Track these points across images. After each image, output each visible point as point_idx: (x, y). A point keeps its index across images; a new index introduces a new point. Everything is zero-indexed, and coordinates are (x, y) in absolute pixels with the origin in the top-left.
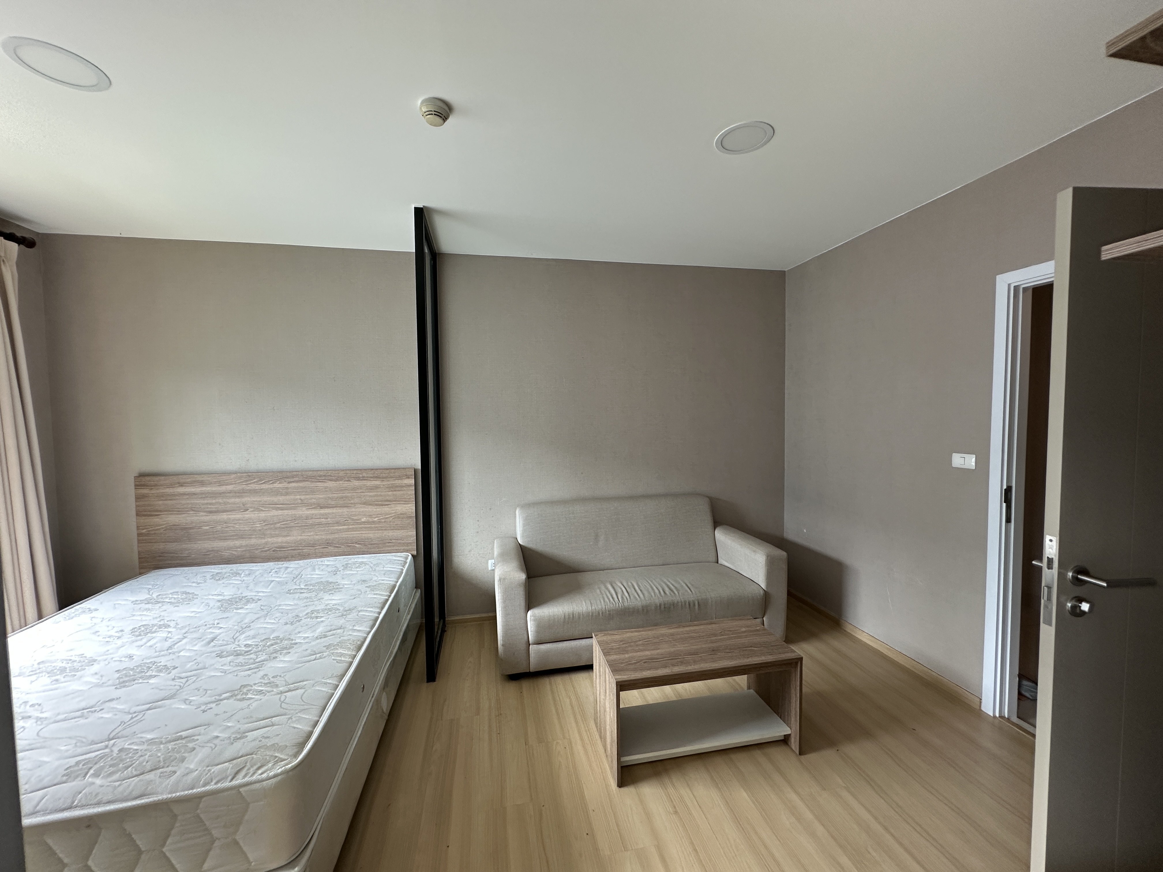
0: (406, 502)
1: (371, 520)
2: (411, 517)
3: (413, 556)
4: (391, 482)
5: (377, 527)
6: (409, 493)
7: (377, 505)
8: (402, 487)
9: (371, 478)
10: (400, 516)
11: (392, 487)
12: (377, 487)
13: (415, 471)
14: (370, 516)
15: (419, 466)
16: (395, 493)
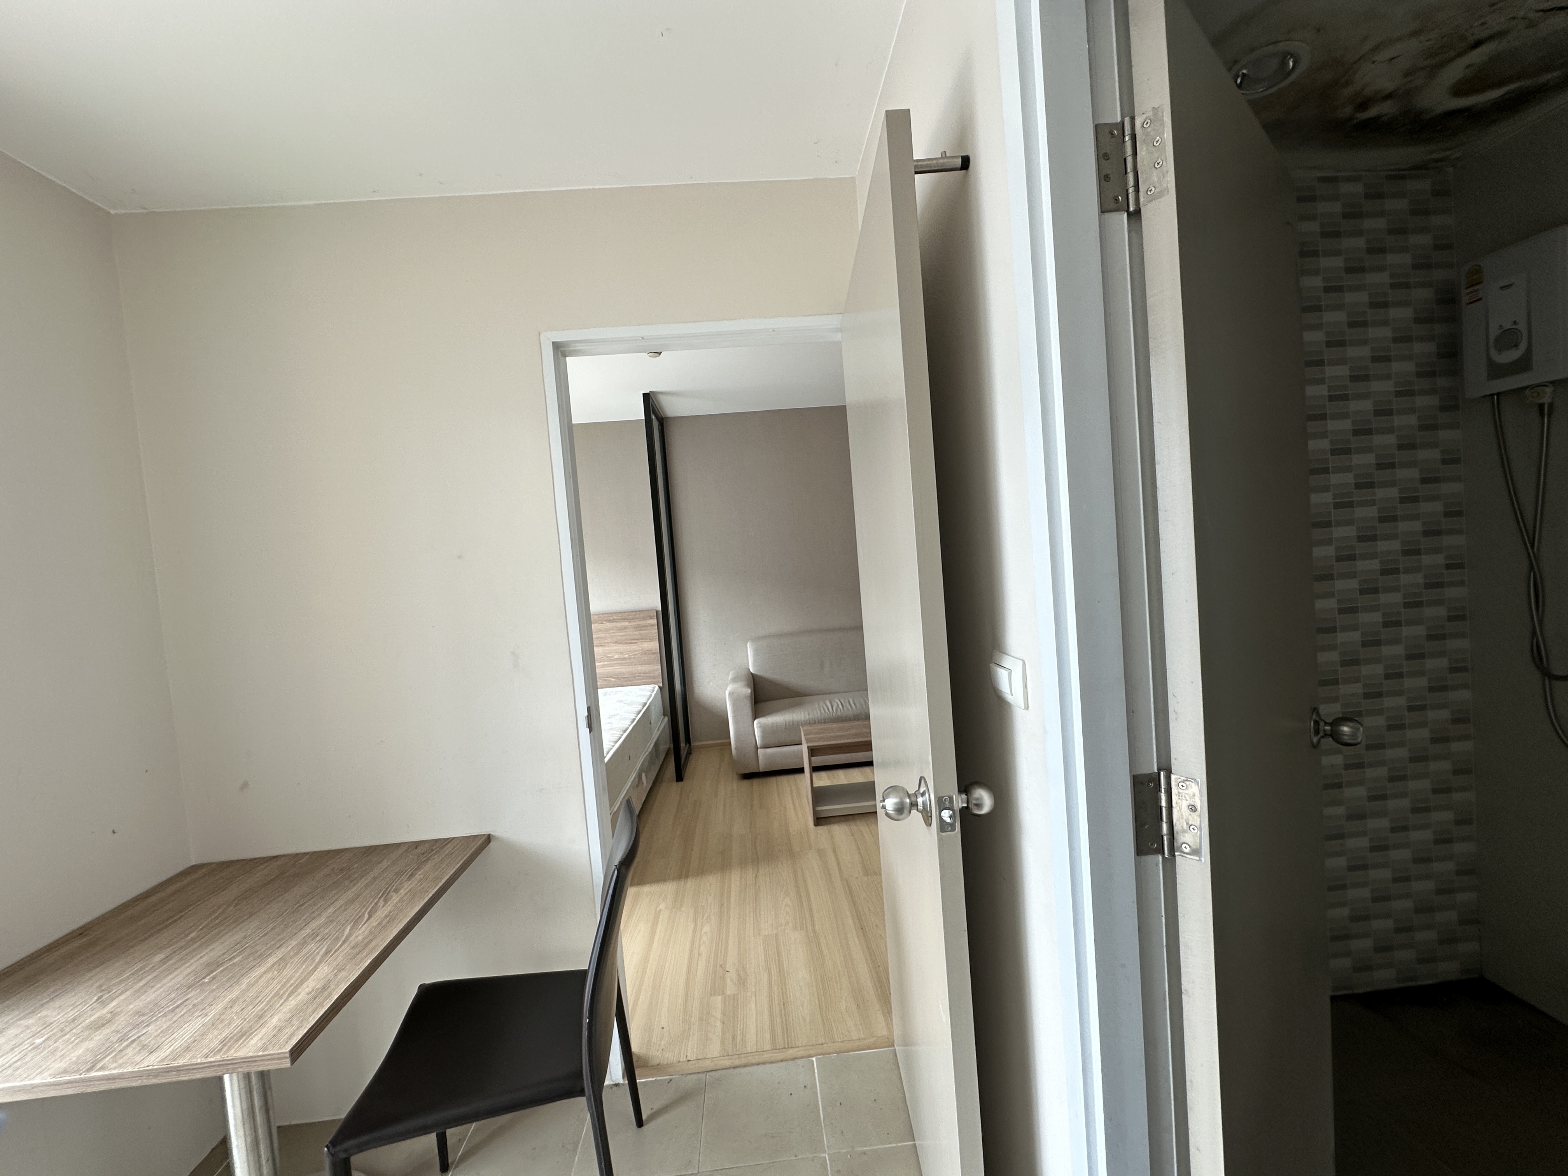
0: (651, 640)
1: (622, 656)
2: (654, 653)
3: (659, 687)
4: (637, 623)
5: (627, 663)
6: (653, 632)
7: (626, 643)
8: (647, 626)
9: (620, 620)
10: (645, 652)
11: (639, 627)
12: (625, 628)
13: (657, 612)
14: (622, 653)
15: (660, 608)
16: (641, 632)
